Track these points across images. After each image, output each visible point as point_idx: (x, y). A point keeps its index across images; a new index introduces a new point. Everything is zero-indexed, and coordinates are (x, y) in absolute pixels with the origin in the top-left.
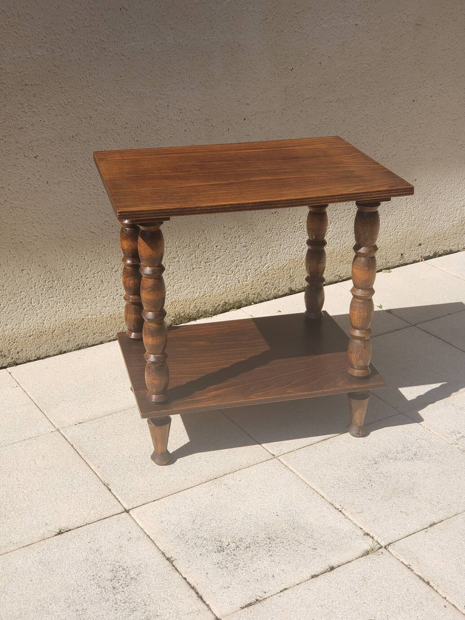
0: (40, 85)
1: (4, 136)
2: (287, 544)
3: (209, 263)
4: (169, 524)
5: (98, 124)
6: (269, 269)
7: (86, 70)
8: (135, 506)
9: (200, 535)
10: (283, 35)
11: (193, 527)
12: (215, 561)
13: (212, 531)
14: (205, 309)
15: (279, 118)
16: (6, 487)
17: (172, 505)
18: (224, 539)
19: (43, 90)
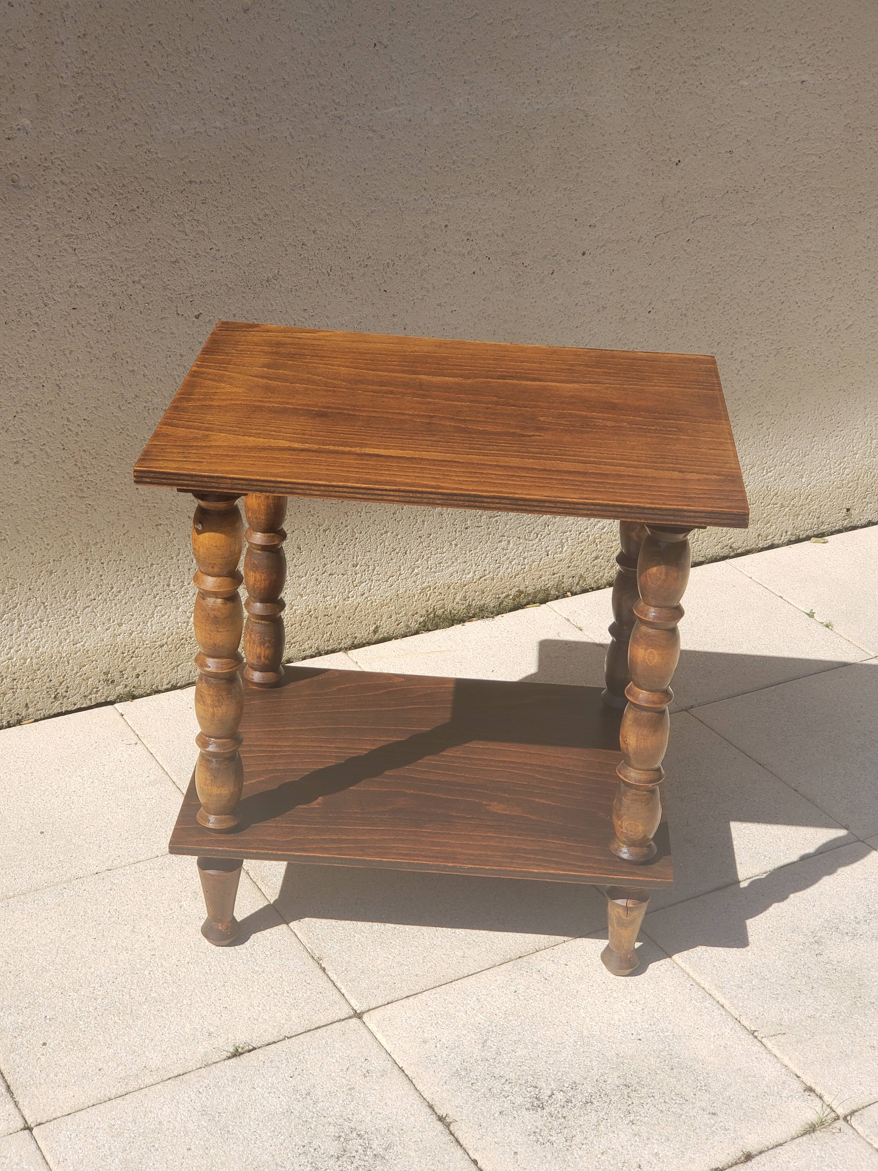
0: (215, 182)
1: (142, 276)
2: (661, 1100)
3: (495, 519)
4: (438, 1046)
5: (316, 258)
6: (604, 531)
7: (302, 156)
8: (374, 1006)
9: (497, 1072)
10: (667, 99)
11: (483, 1054)
12: (529, 1127)
13: (519, 1064)
14: (482, 602)
15: (647, 253)
16: (130, 952)
17: (442, 1009)
18: (542, 1084)
19: (221, 193)
